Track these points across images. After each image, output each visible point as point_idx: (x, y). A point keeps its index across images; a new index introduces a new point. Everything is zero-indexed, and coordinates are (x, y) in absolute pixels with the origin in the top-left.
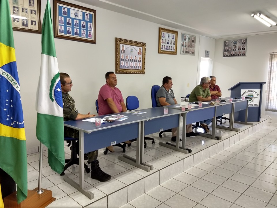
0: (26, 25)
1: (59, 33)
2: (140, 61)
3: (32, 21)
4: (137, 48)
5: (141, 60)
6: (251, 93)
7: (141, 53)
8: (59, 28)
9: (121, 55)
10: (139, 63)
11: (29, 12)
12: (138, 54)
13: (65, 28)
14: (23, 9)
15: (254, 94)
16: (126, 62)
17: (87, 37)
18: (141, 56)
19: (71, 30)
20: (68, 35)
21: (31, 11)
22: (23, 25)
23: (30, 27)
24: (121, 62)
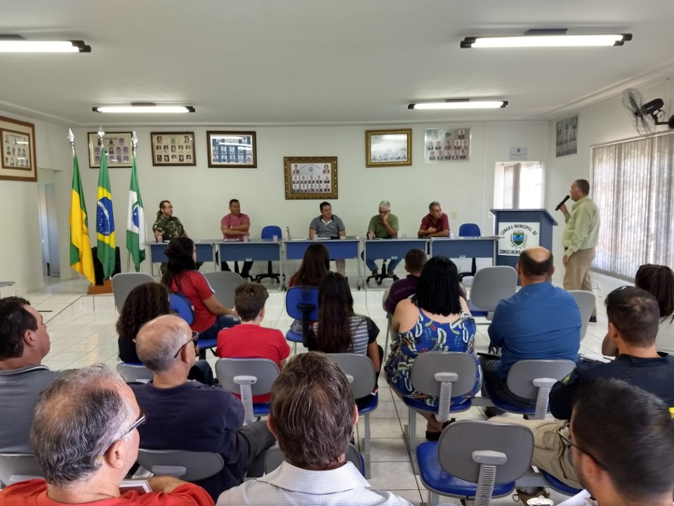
0: (183, 160)
1: (213, 163)
2: (328, 182)
3: (187, 156)
4: (322, 166)
5: (330, 179)
6: (520, 229)
7: (329, 171)
8: (212, 157)
9: (294, 177)
10: (325, 184)
11: (184, 148)
12: (324, 172)
13: (220, 157)
14: (179, 147)
15: (526, 231)
16: (302, 185)
17: (245, 162)
18: (329, 176)
19: (226, 157)
20: (223, 163)
21: (187, 147)
22: (180, 160)
23: (186, 161)
24: (294, 185)
